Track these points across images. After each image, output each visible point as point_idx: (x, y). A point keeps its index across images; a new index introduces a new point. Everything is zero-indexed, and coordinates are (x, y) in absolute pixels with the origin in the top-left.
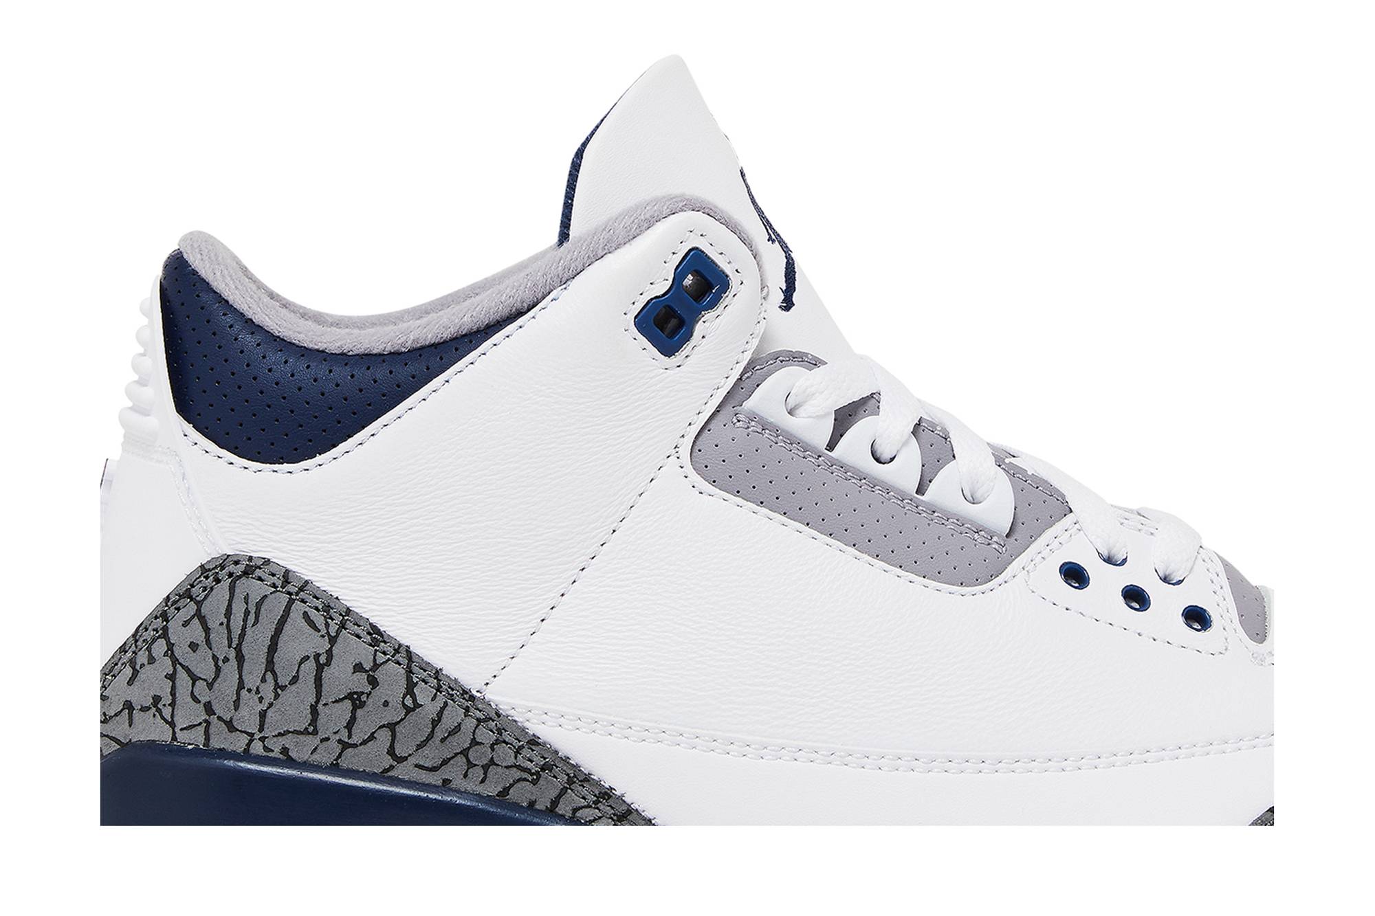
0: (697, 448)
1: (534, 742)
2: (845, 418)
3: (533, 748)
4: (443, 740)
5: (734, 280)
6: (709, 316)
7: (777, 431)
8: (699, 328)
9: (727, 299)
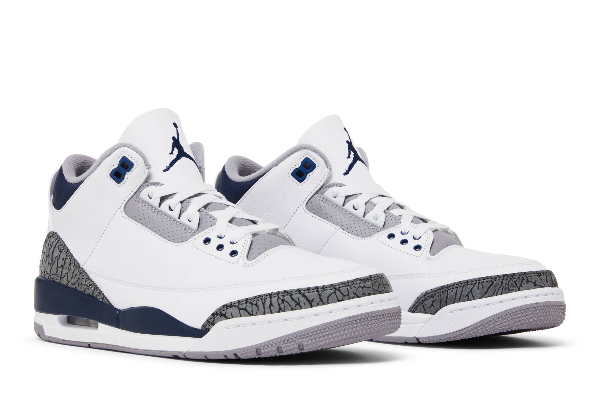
0: (126, 206)
1: (89, 279)
2: (163, 199)
3: (89, 280)
4: (74, 277)
5: (135, 164)
6: (128, 173)
7: (146, 203)
8: (126, 176)
9: (133, 169)
